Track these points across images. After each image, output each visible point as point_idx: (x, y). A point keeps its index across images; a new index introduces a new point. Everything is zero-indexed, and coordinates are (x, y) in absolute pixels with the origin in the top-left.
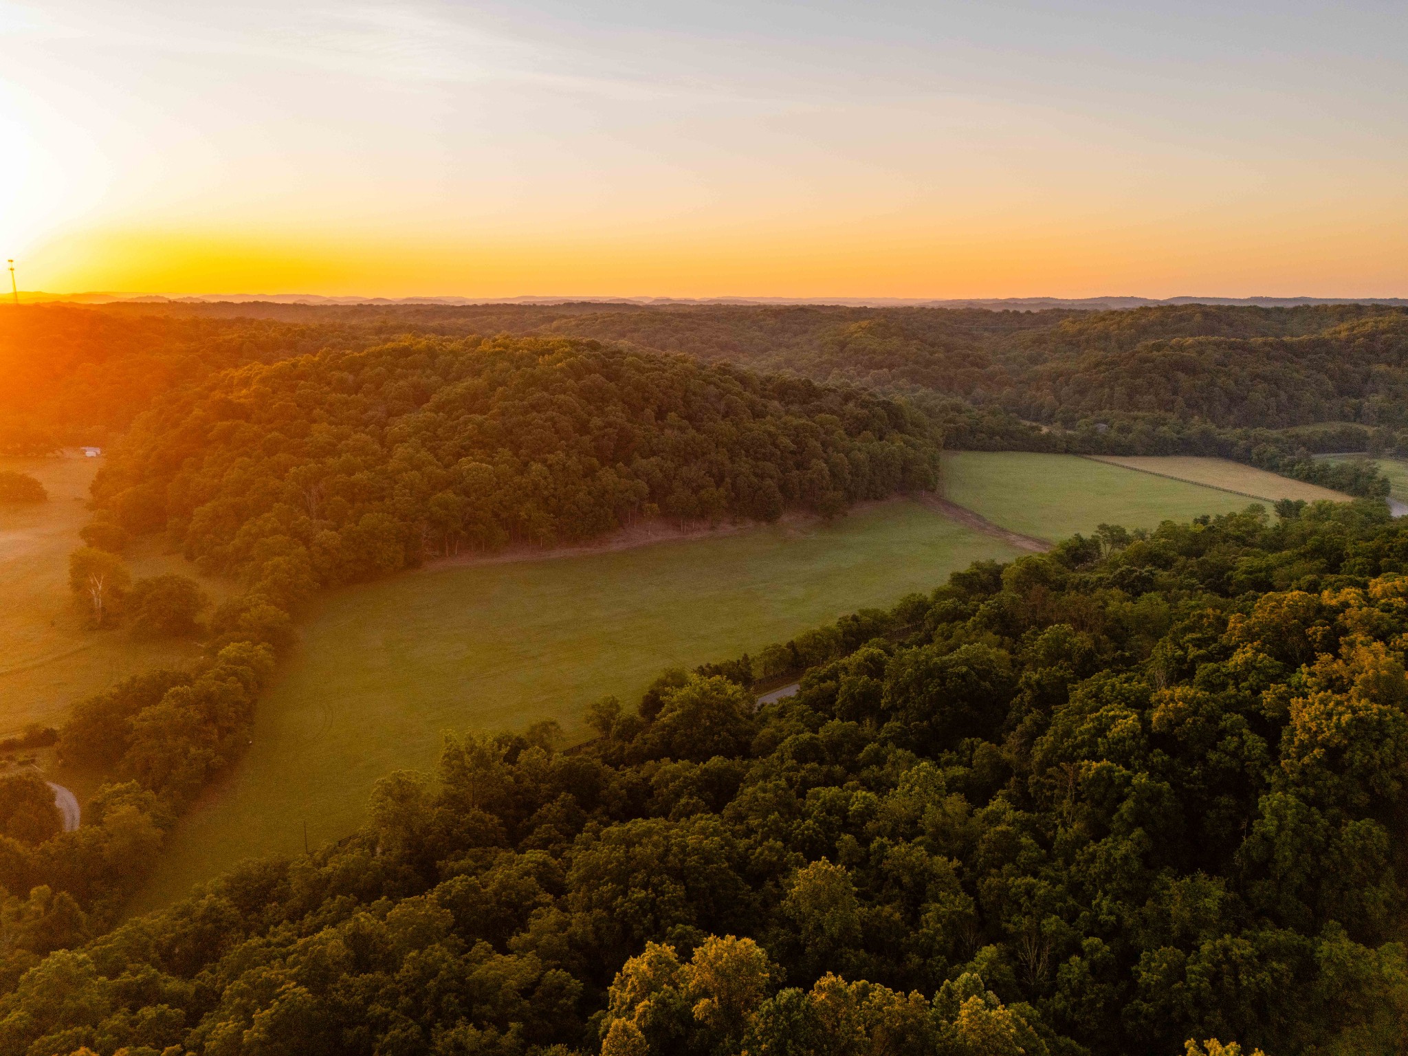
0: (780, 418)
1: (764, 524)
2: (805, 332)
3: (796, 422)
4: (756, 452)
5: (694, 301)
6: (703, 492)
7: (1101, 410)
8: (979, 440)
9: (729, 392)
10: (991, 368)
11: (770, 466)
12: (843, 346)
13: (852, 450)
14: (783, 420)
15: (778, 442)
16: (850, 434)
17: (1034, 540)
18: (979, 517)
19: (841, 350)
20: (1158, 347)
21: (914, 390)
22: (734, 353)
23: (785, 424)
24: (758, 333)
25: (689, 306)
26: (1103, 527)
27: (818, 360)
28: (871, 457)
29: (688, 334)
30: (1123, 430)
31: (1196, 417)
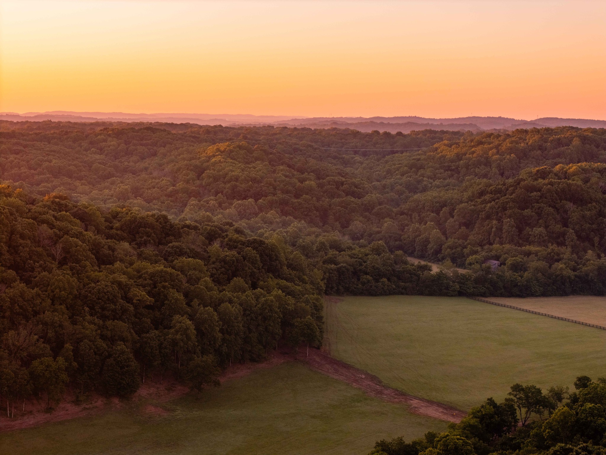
0: (131, 264)
1: (116, 401)
2: (155, 154)
3: (151, 268)
4: (103, 309)
5: (18, 116)
6: (36, 363)
7: (491, 244)
8: (363, 284)
9: (67, 233)
10: (367, 198)
11: (122, 327)
12: (200, 172)
13: (222, 301)
14: (135, 266)
15: (130, 295)
16: (217, 281)
17: (439, 404)
18: (373, 378)
19: (199, 177)
20: (543, 175)
21: (285, 224)
22: (69, 180)
23: (138, 271)
24: (98, 157)
25: (12, 123)
26: (517, 388)
27: (171, 188)
28: (245, 310)
29: (12, 157)
30: (516, 267)
31: (590, 252)
